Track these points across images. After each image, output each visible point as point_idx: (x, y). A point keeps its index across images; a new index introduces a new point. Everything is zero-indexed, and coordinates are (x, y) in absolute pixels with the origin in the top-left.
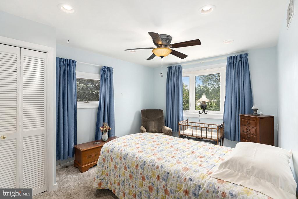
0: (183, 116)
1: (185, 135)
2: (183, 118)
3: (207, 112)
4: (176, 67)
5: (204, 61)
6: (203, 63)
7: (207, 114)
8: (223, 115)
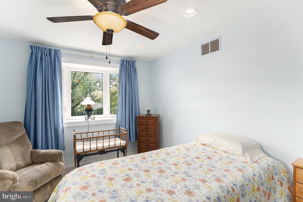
0: (63, 126)
1: (86, 152)
2: (63, 129)
3: (94, 117)
4: (50, 50)
5: (94, 55)
6: (92, 57)
7: (94, 119)
8: (116, 118)
